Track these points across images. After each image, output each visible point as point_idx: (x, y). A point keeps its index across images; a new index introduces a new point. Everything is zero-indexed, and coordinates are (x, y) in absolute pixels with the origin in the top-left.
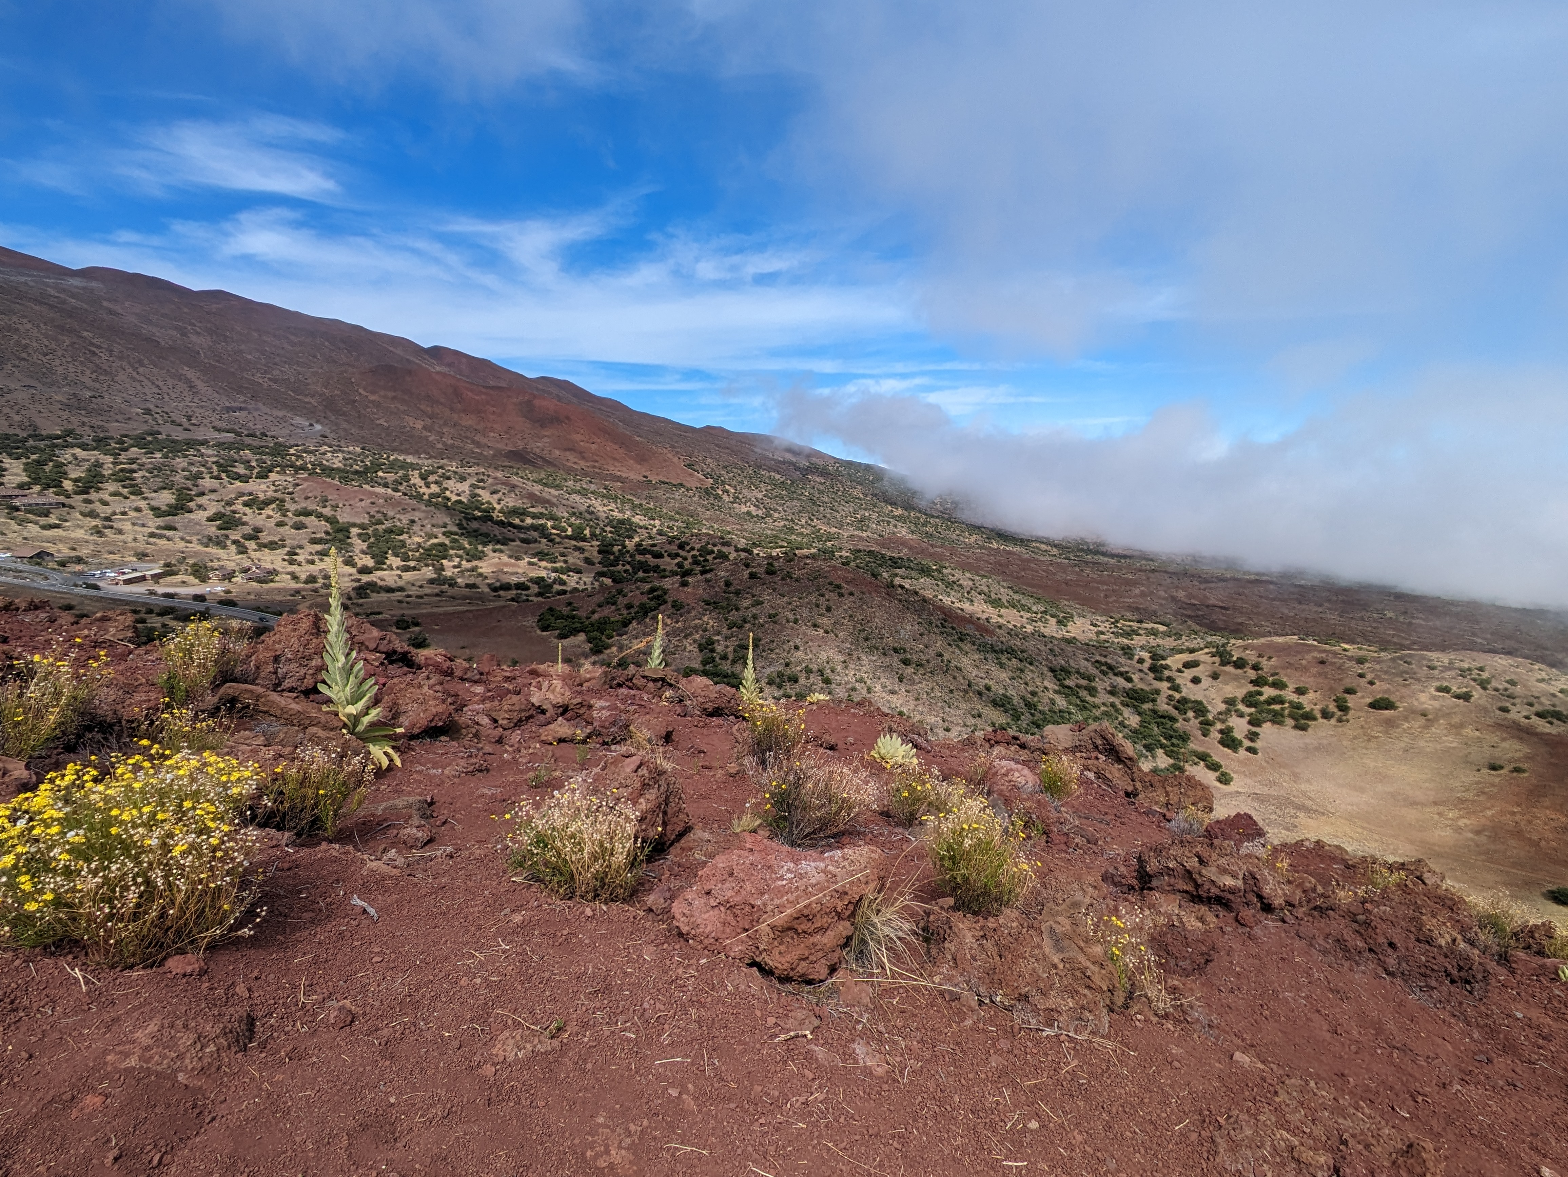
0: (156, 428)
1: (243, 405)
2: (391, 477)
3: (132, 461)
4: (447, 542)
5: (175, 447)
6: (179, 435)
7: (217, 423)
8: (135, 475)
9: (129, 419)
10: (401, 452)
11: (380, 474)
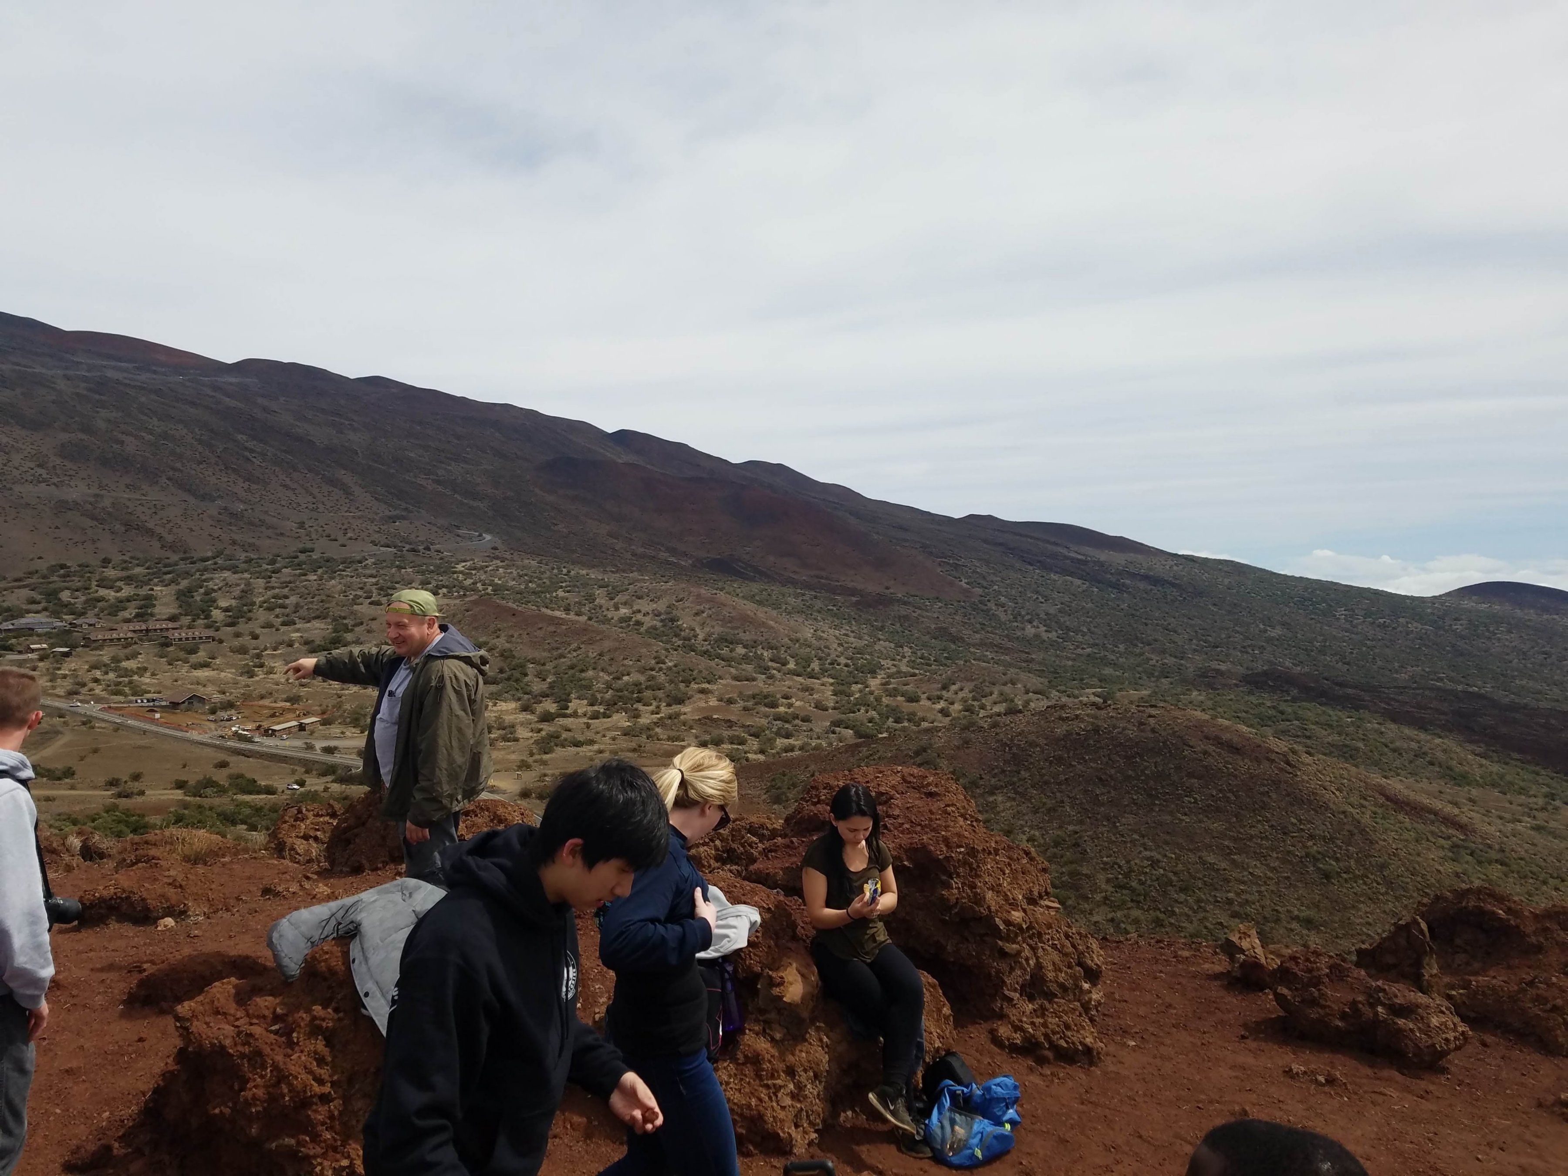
0: (309, 545)
1: (404, 513)
2: (573, 598)
3: (285, 585)
4: (642, 678)
5: (330, 566)
6: (334, 552)
7: (376, 537)
8: (287, 601)
9: (282, 534)
10: (584, 565)
11: (560, 593)
